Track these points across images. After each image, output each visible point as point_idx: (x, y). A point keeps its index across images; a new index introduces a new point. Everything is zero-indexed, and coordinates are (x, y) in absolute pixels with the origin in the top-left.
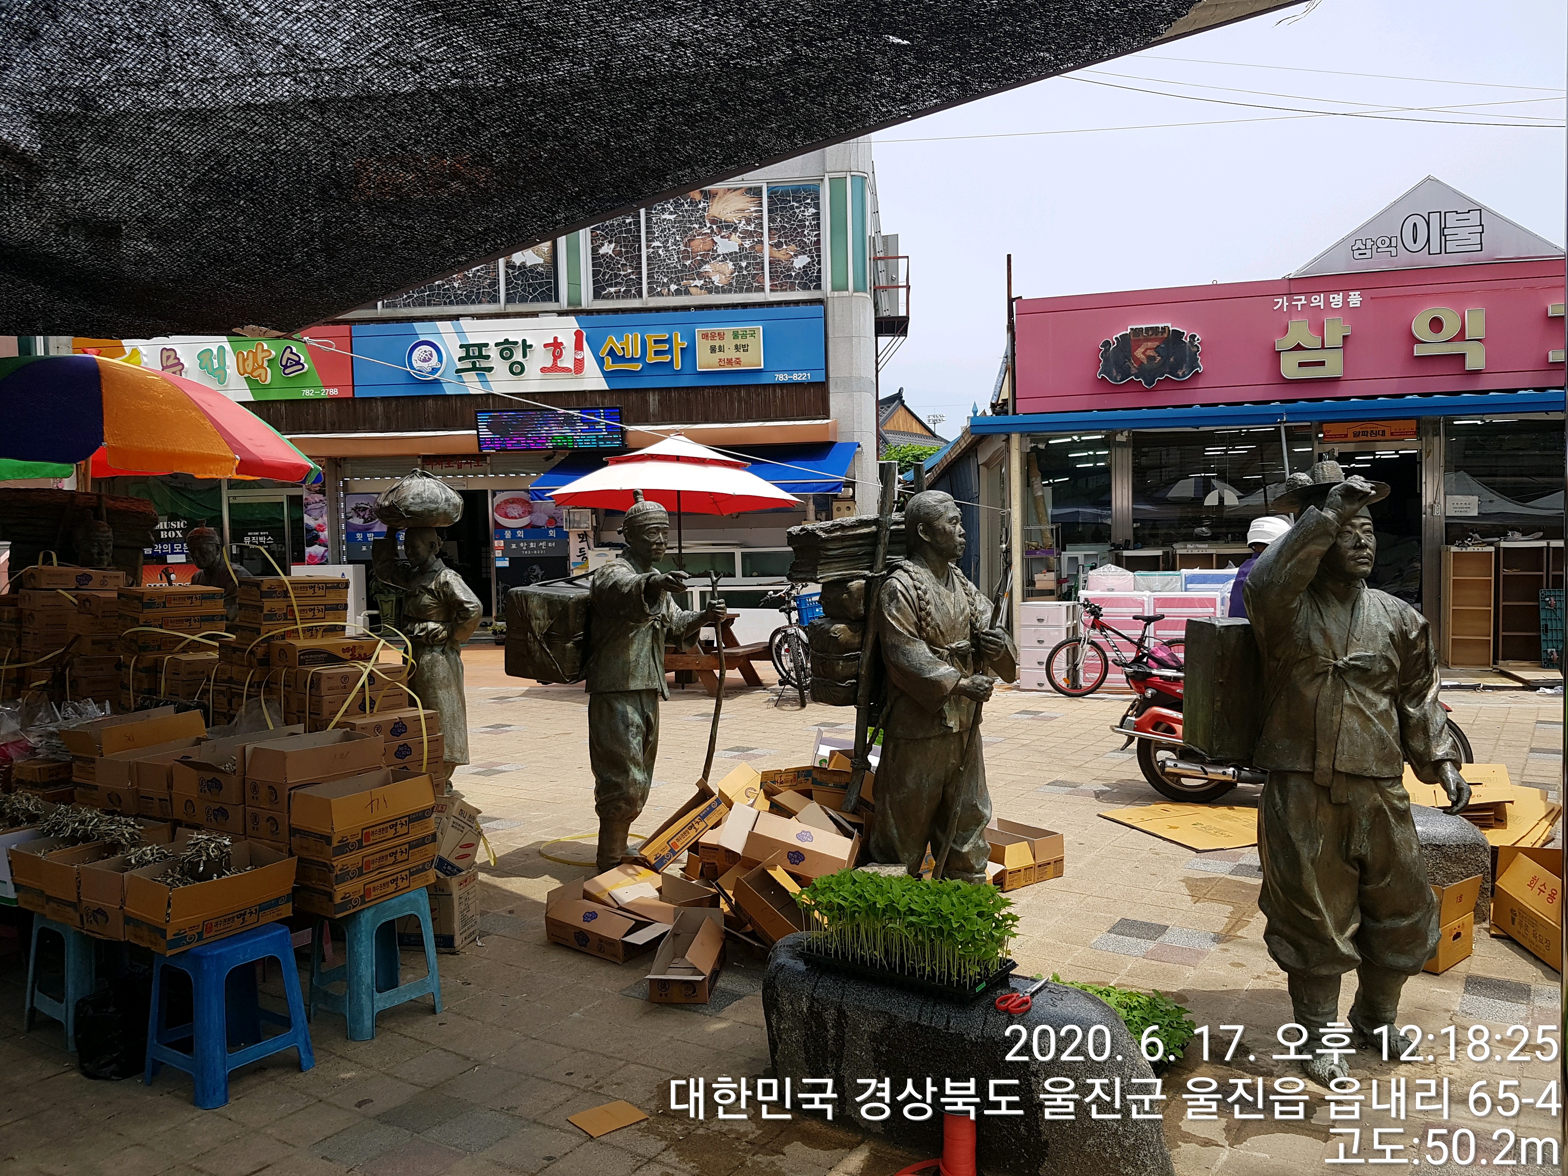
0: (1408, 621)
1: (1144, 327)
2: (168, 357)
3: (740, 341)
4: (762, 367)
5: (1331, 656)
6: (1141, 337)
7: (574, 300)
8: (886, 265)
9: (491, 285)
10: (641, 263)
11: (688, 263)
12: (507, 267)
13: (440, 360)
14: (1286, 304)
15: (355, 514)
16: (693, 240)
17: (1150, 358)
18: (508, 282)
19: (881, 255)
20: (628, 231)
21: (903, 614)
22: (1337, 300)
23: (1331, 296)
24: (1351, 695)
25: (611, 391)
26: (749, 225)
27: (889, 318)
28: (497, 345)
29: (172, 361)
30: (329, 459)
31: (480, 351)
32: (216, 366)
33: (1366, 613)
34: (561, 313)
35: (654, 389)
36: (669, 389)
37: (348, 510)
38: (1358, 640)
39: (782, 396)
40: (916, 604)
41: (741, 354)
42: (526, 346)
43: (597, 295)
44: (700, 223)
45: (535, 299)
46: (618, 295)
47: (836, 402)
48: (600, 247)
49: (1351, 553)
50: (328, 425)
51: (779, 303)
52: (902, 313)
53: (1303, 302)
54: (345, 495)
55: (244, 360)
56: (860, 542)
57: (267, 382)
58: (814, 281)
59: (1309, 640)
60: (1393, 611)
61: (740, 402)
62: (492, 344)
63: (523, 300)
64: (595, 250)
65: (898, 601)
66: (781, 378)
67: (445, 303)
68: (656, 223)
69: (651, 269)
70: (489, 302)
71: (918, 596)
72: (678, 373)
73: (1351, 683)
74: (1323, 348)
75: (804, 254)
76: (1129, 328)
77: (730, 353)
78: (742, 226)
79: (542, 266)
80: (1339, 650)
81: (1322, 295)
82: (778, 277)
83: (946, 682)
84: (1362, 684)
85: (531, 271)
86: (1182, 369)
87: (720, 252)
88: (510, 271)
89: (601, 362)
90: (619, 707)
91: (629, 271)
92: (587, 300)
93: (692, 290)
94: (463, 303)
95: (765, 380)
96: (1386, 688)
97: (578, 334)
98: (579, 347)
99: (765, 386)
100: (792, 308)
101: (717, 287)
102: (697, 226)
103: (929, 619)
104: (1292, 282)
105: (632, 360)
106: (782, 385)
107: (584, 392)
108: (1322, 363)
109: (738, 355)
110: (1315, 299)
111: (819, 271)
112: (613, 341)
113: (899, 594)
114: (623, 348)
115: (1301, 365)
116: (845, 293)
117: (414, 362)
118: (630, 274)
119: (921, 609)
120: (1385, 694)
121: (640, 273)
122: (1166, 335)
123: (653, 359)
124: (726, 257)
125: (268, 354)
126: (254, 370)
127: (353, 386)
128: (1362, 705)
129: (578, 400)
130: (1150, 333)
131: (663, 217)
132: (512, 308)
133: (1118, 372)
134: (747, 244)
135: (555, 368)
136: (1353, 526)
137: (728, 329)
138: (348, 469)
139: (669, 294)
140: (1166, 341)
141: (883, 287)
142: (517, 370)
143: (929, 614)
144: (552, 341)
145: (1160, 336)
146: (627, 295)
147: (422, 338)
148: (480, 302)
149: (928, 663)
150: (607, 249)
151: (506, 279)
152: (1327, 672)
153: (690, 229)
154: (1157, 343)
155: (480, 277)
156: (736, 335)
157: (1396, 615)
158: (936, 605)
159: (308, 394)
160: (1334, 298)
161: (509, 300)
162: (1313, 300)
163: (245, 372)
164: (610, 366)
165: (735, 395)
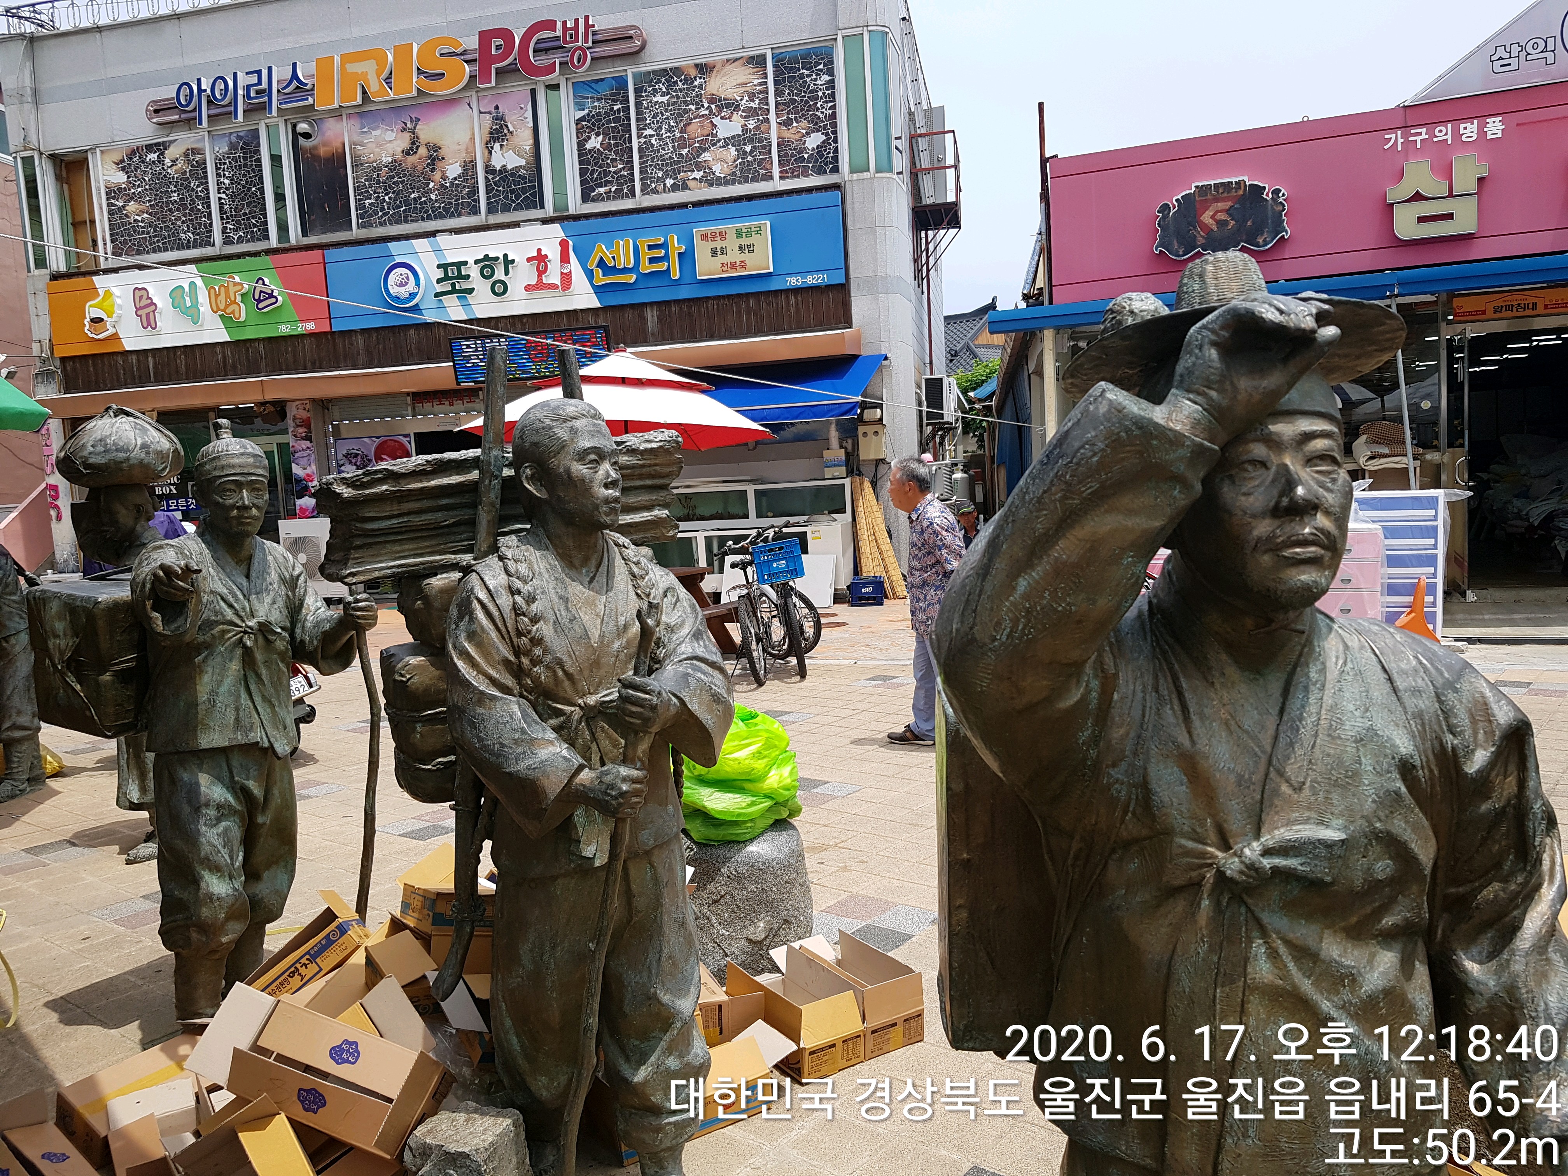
0: (1462, 719)
1: (1212, 183)
2: (141, 297)
3: (744, 241)
4: (771, 270)
5: (1212, 836)
6: (1209, 197)
7: (561, 204)
8: (930, 144)
9: (469, 195)
10: (632, 157)
11: (684, 152)
12: (486, 172)
13: (418, 284)
14: (1400, 141)
15: (347, 462)
16: (689, 124)
17: (1221, 224)
18: (488, 190)
19: (922, 131)
20: (617, 120)
21: (480, 645)
22: (1469, 131)
23: (1462, 126)
24: (1273, 955)
25: (605, 309)
26: (753, 101)
27: (933, 205)
28: (477, 262)
29: (145, 302)
30: (314, 401)
31: (459, 271)
32: (188, 304)
33: (1328, 701)
34: (545, 221)
35: (651, 304)
36: (668, 303)
37: (340, 456)
38: (1299, 789)
39: (797, 304)
40: (510, 624)
41: (746, 256)
42: (508, 262)
43: (586, 197)
44: (697, 104)
45: (519, 208)
46: (608, 196)
47: (859, 307)
48: (586, 141)
49: (1263, 528)
50: (309, 364)
51: (789, 192)
52: (951, 198)
53: (1424, 136)
54: (335, 441)
55: (217, 296)
56: (444, 501)
57: (242, 319)
58: (831, 163)
59: (1145, 790)
60: (1416, 692)
61: (748, 313)
62: (471, 261)
63: (506, 209)
64: (581, 145)
65: (472, 619)
66: (794, 281)
67: (423, 219)
68: (647, 108)
69: (644, 162)
70: (469, 214)
71: (515, 608)
72: (676, 283)
73: (1273, 920)
74: (1451, 195)
75: (818, 131)
76: (1193, 185)
77: (734, 256)
78: (744, 103)
79: (524, 168)
80: (1236, 821)
81: (1449, 125)
82: (788, 161)
83: (545, 782)
84: (1309, 917)
85: (513, 175)
86: (1262, 234)
87: (720, 136)
88: (490, 177)
89: (590, 274)
90: (186, 777)
91: (620, 166)
92: (575, 204)
93: (691, 184)
94: (442, 217)
95: (775, 285)
96: (1388, 921)
97: (564, 244)
98: (565, 259)
99: (777, 293)
100: (805, 196)
101: (719, 178)
102: (693, 107)
103: (538, 651)
104: (1408, 111)
105: (625, 270)
106: (796, 291)
107: (575, 311)
108: (1450, 216)
109: (743, 257)
110: (1440, 131)
111: (836, 150)
112: (603, 250)
113: (476, 605)
114: (614, 258)
115: (1421, 220)
116: (866, 175)
117: (390, 287)
118: (620, 170)
119: (520, 634)
120: (1387, 938)
121: (632, 168)
122: (1241, 192)
123: (647, 268)
124: (728, 142)
125: (239, 287)
126: (227, 306)
127: (330, 318)
128: (1306, 986)
129: (569, 320)
130: (1221, 191)
131: (655, 99)
132: (493, 219)
133: (1180, 244)
134: (751, 124)
135: (540, 286)
136: (1275, 443)
137: (730, 227)
138: (336, 411)
139: (664, 191)
140: (1242, 199)
141: (925, 169)
142: (500, 290)
143: (537, 641)
144: (535, 254)
145: (1233, 193)
146: (618, 195)
147: (398, 260)
148: (460, 215)
149: (516, 742)
150: (594, 143)
151: (487, 187)
152: (1197, 885)
153: (686, 112)
154: (1230, 204)
155: (458, 186)
156: (739, 234)
157: (1426, 703)
158: (556, 622)
159: (284, 330)
160: (1465, 128)
161: (491, 210)
162: (1437, 133)
163: (218, 309)
164: (601, 279)
165: (743, 305)
